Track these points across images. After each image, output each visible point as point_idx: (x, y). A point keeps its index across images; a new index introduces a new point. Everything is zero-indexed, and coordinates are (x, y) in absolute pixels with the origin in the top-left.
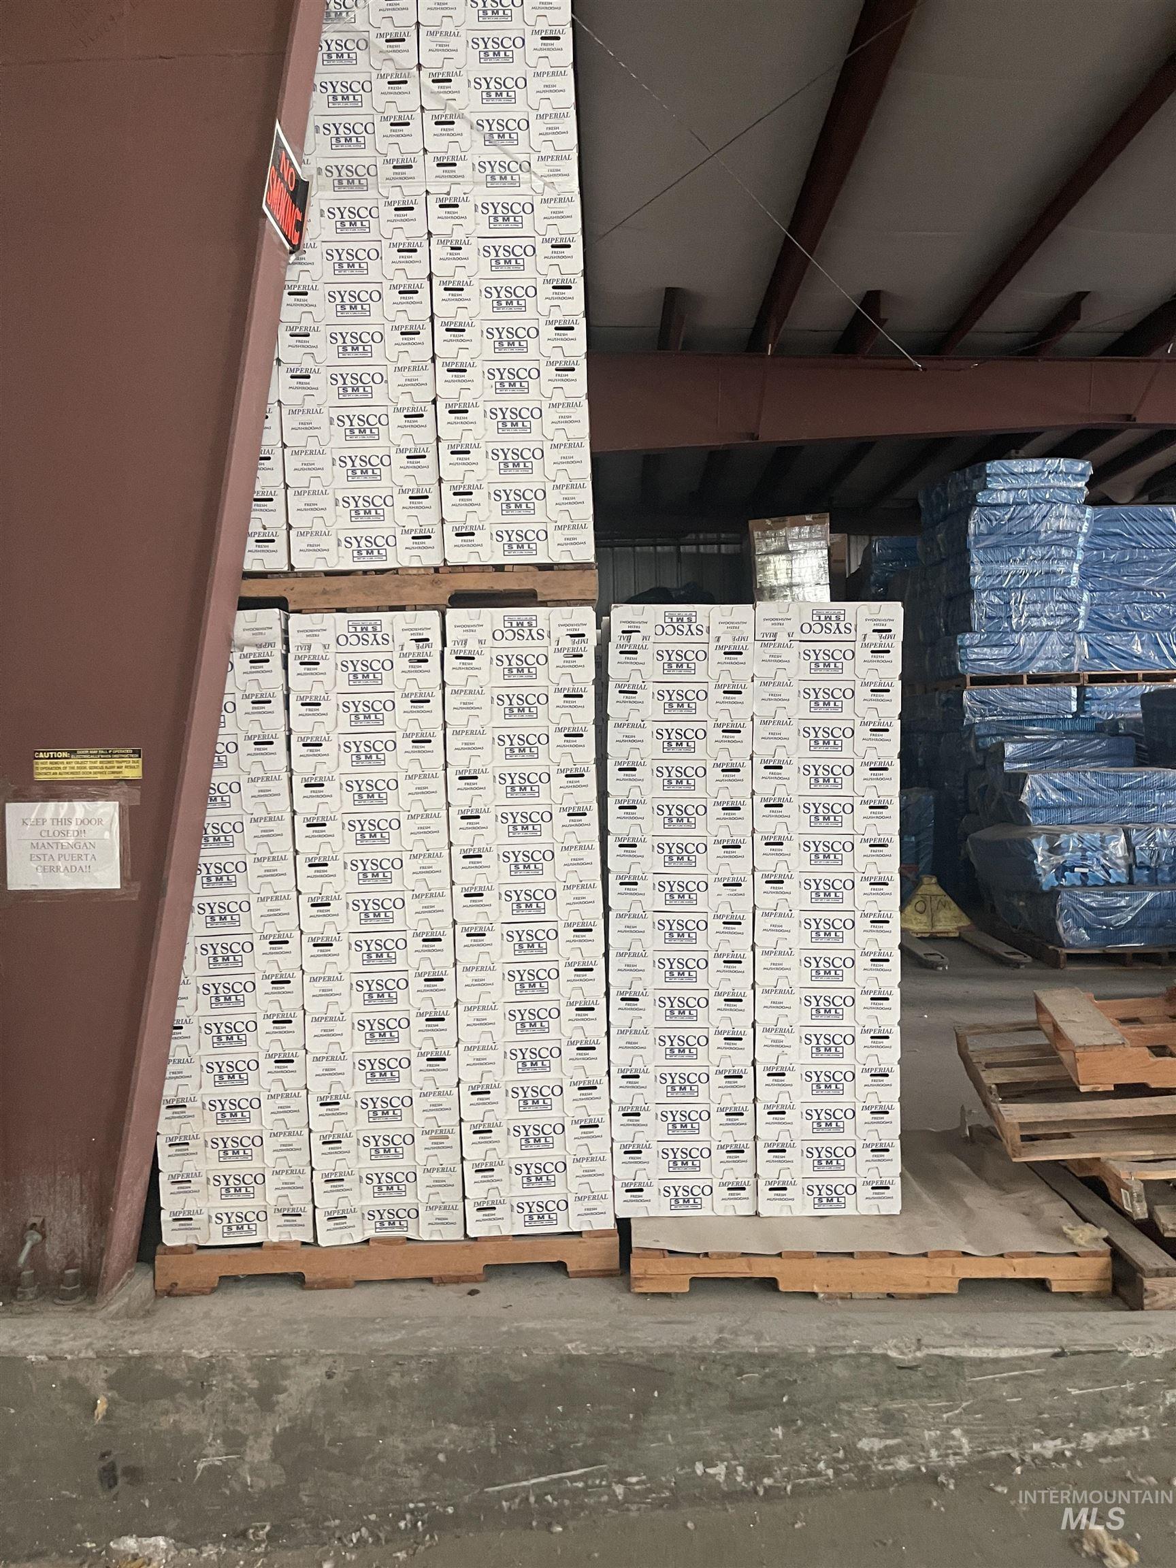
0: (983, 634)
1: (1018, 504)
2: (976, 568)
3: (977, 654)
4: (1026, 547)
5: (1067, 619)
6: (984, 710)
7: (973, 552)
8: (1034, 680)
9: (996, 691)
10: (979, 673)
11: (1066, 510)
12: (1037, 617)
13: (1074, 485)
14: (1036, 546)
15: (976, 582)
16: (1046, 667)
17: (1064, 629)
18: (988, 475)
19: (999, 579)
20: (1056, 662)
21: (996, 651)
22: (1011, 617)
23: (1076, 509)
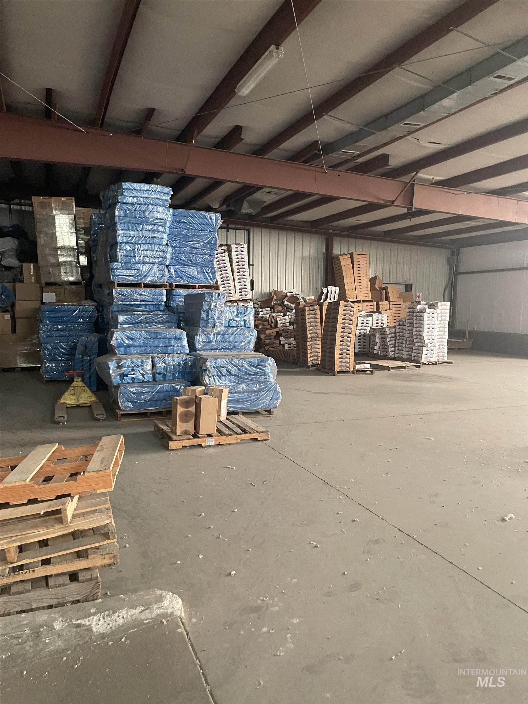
0: (123, 263)
1: (138, 204)
2: (120, 232)
3: (120, 272)
4: (143, 224)
5: (161, 259)
6: (123, 299)
7: (118, 224)
8: (146, 286)
9: (129, 290)
10: (120, 281)
11: (161, 209)
12: (147, 257)
13: (164, 198)
14: (147, 225)
15: (119, 239)
16: (152, 281)
17: (160, 263)
18: (124, 189)
19: (131, 238)
20: (156, 278)
21: (128, 272)
22: (135, 256)
23: (165, 209)
